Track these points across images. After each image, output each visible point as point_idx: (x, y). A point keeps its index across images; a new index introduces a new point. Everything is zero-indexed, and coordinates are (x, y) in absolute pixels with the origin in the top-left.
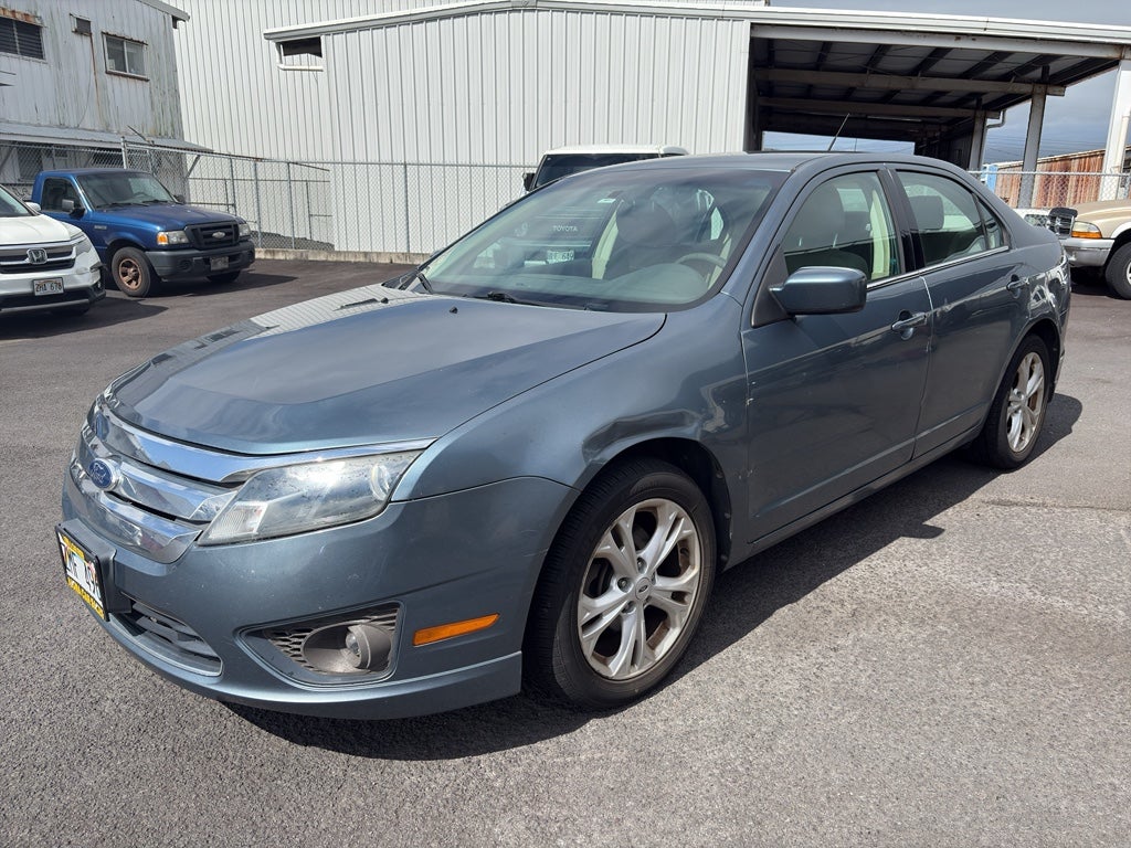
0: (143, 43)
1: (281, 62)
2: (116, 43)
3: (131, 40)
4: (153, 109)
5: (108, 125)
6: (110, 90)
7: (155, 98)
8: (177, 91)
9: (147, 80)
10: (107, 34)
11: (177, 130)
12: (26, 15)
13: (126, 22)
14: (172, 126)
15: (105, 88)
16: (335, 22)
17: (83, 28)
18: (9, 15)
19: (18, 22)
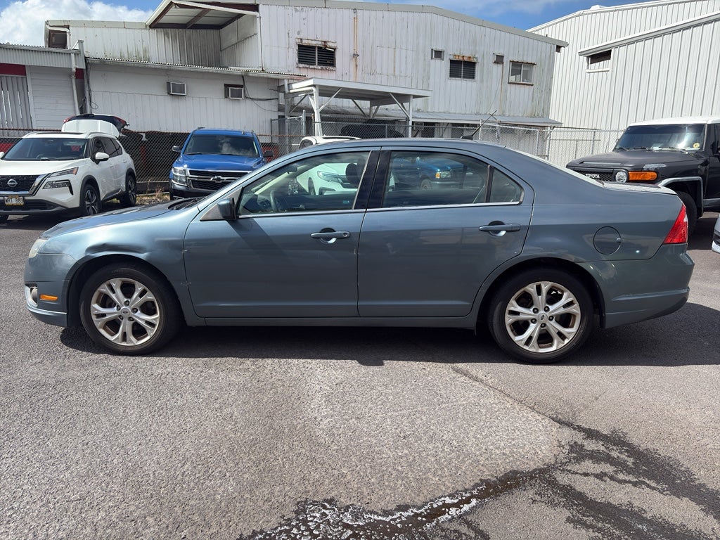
0: (534, 64)
1: (588, 68)
2: (517, 67)
3: (527, 63)
4: (532, 101)
5: (504, 112)
6: (509, 91)
7: (535, 95)
8: (550, 90)
9: (532, 85)
10: (513, 61)
11: (546, 111)
12: (470, 57)
13: (526, 53)
14: (543, 110)
15: (506, 91)
16: (612, 42)
17: (499, 60)
18: (461, 59)
19: (465, 62)
